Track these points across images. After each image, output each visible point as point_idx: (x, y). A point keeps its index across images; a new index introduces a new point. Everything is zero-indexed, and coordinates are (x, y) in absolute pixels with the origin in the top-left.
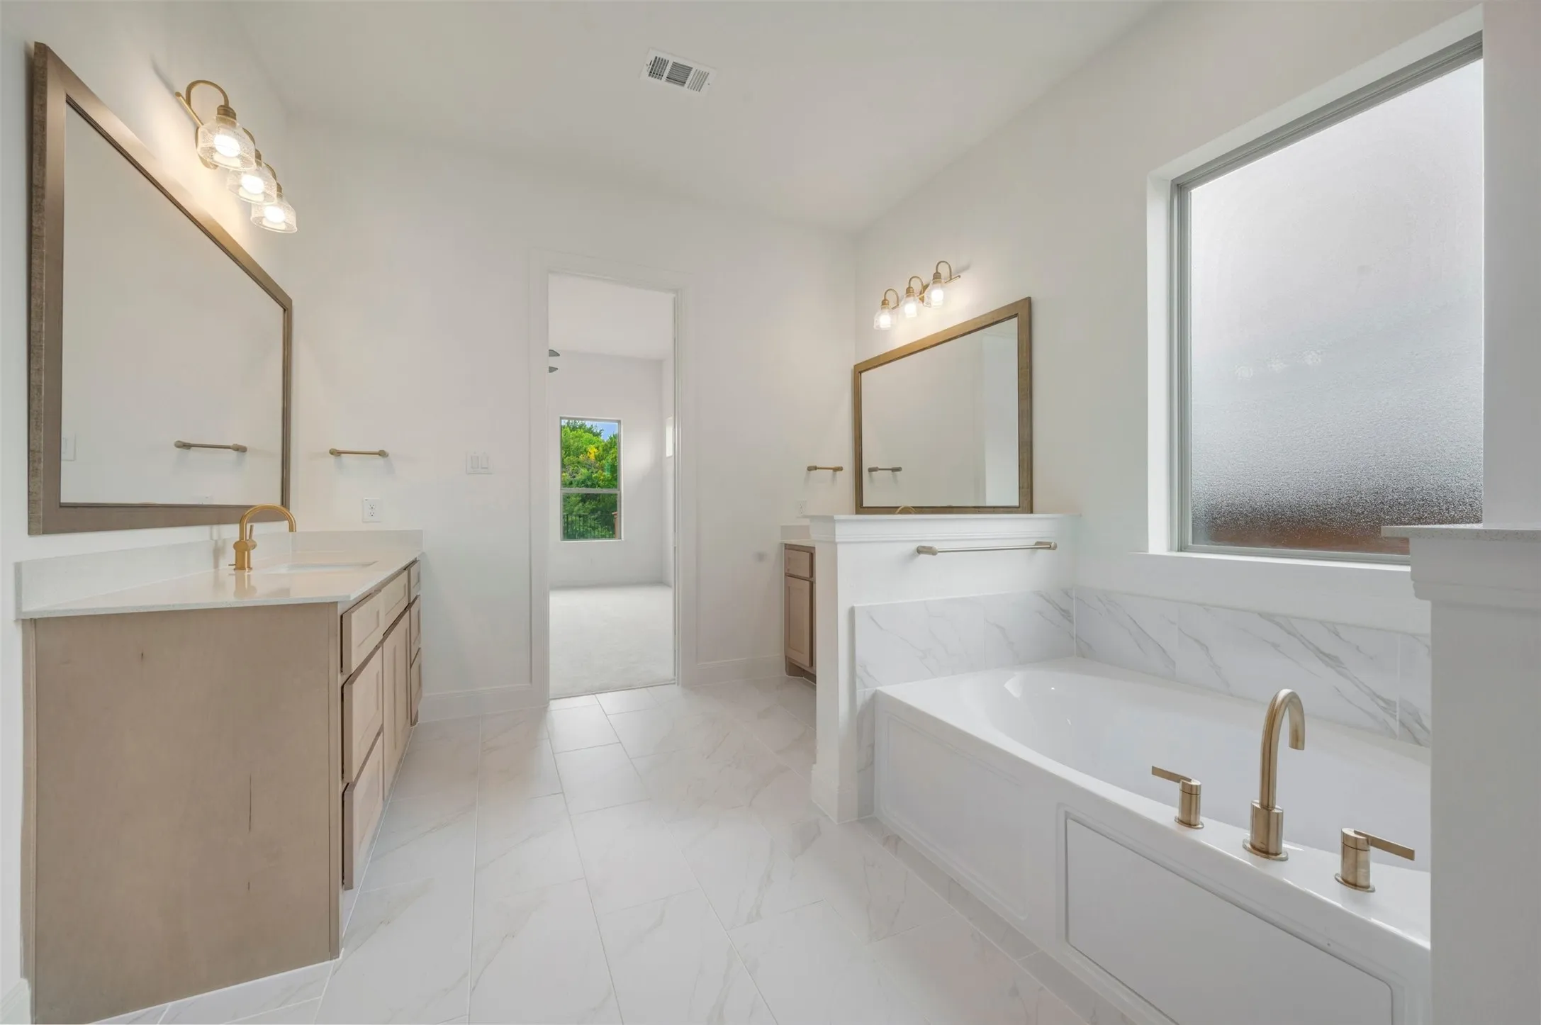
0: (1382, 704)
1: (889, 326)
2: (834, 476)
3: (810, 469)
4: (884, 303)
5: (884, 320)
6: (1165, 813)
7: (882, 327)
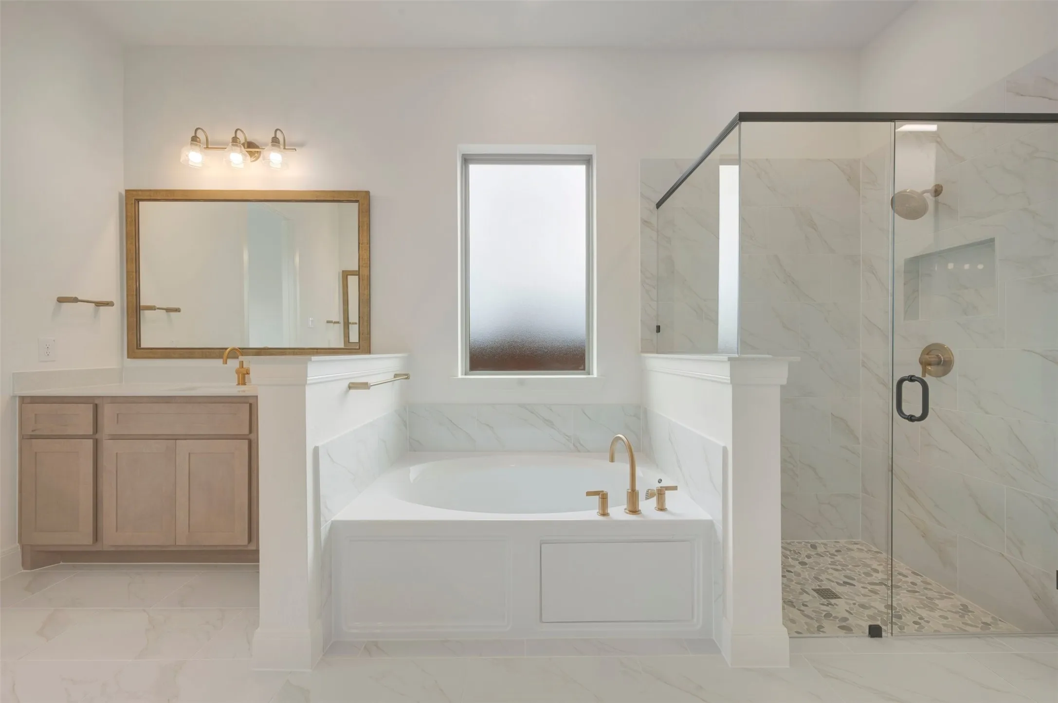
0: (567, 438)
1: (200, 165)
2: (96, 312)
3: (61, 300)
4: (195, 139)
5: (194, 156)
6: (592, 514)
7: (190, 163)
